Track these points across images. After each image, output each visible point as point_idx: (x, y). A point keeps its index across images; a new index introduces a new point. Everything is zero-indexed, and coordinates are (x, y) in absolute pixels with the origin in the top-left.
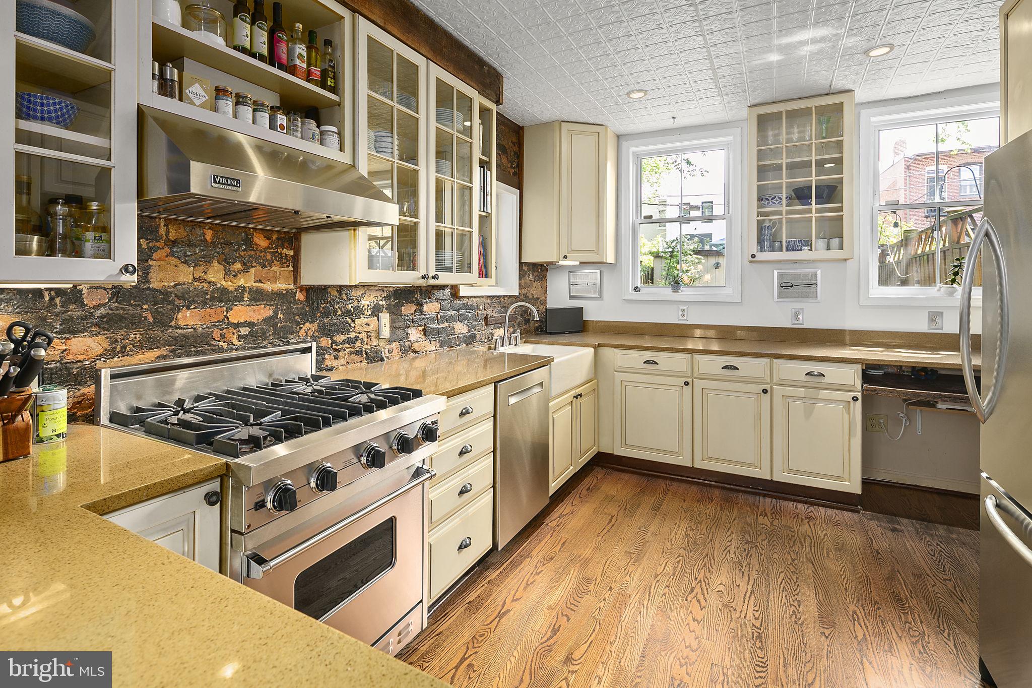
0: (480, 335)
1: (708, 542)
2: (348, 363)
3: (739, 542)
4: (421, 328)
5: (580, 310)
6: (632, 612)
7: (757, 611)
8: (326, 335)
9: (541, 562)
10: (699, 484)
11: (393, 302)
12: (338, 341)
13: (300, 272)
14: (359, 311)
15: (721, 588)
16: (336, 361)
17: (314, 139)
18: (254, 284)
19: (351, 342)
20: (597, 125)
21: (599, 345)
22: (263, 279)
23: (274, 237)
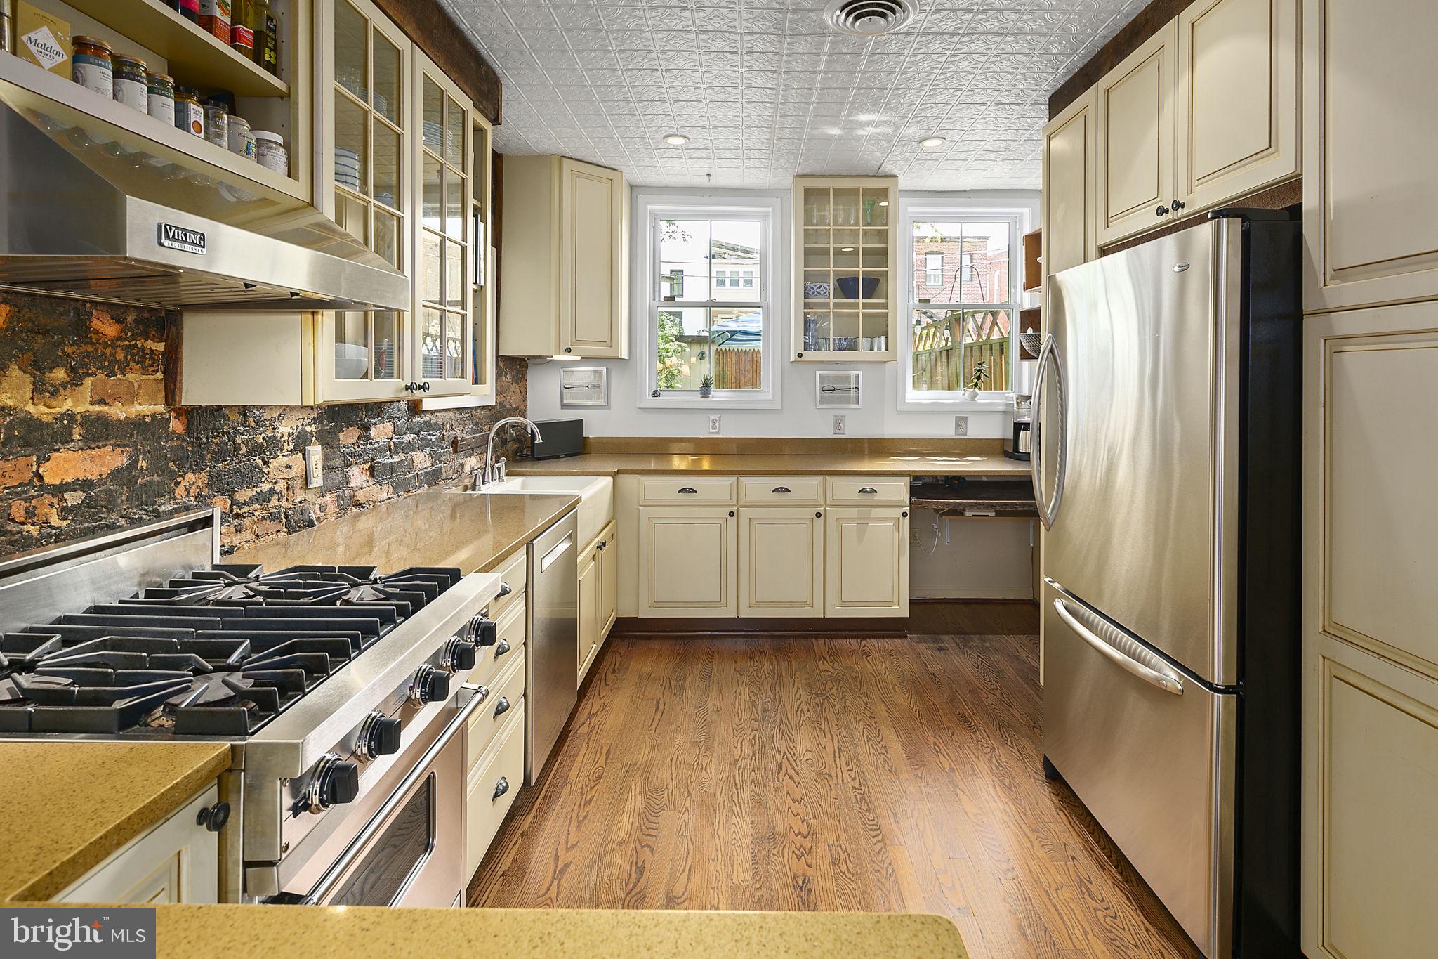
0: (447, 468)
1: (777, 705)
2: (258, 536)
3: (809, 697)
4: (366, 466)
5: (579, 424)
6: (724, 814)
7: (851, 770)
8: (222, 492)
9: (587, 786)
10: (744, 636)
11: (328, 425)
12: (242, 501)
13: (181, 382)
14: (274, 445)
15: (808, 755)
16: (239, 536)
17: (248, 153)
18: (91, 408)
19: (264, 498)
20: (610, 168)
21: (619, 472)
22: (110, 396)
23: (130, 319)
